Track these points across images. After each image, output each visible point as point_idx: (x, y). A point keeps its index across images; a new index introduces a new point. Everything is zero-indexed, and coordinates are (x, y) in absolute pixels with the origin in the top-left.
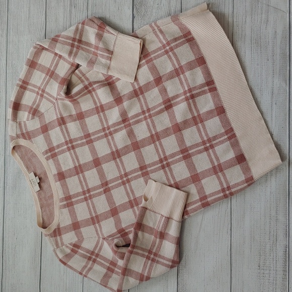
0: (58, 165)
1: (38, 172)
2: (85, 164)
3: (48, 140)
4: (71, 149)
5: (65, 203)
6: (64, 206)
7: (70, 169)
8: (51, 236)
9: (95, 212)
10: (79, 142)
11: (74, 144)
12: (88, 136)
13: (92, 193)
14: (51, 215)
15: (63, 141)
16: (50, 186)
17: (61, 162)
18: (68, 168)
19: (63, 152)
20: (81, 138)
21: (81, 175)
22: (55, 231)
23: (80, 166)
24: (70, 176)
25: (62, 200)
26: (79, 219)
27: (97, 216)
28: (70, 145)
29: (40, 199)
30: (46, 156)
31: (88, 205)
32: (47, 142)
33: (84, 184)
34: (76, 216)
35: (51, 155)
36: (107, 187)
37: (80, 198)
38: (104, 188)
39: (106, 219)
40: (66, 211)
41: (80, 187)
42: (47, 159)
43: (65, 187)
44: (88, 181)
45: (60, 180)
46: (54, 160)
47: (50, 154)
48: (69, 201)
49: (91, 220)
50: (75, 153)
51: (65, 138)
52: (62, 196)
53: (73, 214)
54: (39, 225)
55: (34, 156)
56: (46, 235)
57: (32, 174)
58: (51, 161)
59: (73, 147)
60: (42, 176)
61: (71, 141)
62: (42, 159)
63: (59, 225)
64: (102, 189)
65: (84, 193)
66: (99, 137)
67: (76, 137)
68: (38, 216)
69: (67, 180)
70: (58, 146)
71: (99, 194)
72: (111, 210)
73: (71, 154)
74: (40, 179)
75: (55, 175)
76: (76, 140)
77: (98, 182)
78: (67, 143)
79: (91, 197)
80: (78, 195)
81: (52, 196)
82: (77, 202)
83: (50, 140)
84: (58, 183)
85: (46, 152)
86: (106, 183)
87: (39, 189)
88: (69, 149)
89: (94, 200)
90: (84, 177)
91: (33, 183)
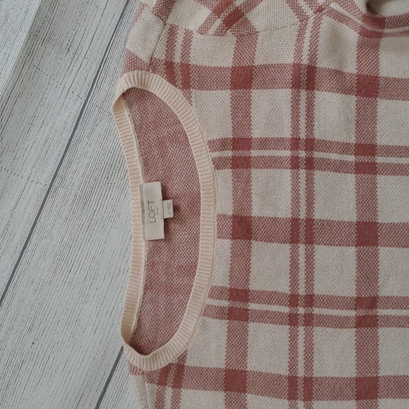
0: (243, 193)
1: (176, 188)
2: (329, 224)
3: (241, 112)
4: (302, 164)
5: (225, 303)
6: (220, 313)
7: (275, 220)
8: (150, 377)
9: (309, 366)
10: (334, 156)
11: (317, 155)
12: (366, 149)
13: (316, 311)
14: (169, 322)
15: (287, 133)
16: (196, 240)
17: (256, 187)
18: (268, 213)
19: (273, 163)
20: (344, 148)
21: (302, 248)
22: (166, 370)
23: (310, 221)
24: (269, 239)
25: (216, 293)
26: (253, 365)
27: (308, 381)
28: (302, 154)
29: (151, 265)
30: (216, 154)
31: (293, 338)
32: (234, 116)
33: (302, 275)
34: (245, 355)
35: (234, 158)
36: (370, 313)
37: (274, 308)
38: (362, 312)
39: (335, 397)
40: (219, 327)
41: (286, 280)
42: (219, 164)
43: (241, 263)
44: (318, 272)
45: (235, 236)
46: (236, 176)
47: (229, 154)
48: (238, 305)
49: (286, 383)
50: (310, 181)
51: (295, 127)
52: (221, 278)
53: (237, 343)
54: (125, 335)
56: (134, 370)
57: (157, 187)
58: (227, 173)
59: (310, 164)
60: (183, 205)
61: (311, 144)
62: (203, 160)
63: (183, 358)
64: (352, 313)
65: (293, 300)
66: (400, 166)
67: (329, 138)
68: (129, 307)
69: (256, 245)
70: (265, 143)
71: (340, 323)
72: (357, 379)
73: (295, 179)
74: (176, 209)
75: (221, 217)
76: (327, 146)
77: (347, 287)
78: (295, 143)
79: (309, 321)
80: (271, 297)
81: (190, 270)
82: (263, 317)
83: (248, 116)
84: (227, 243)
85: (223, 144)
86: (373, 302)
87: (163, 237)
88: (295, 164)
89: (319, 332)
90: (310, 258)
91: (147, 212)
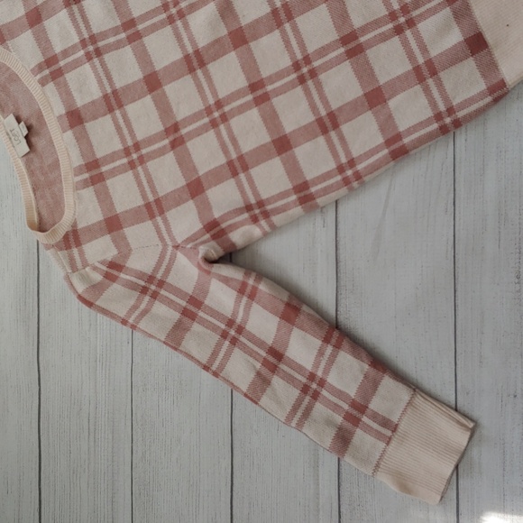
0: (66, 94)
1: (24, 114)
2: (128, 87)
3: (43, 41)
4: (94, 56)
5: (86, 176)
6: (85, 184)
7: (93, 102)
8: (58, 246)
9: (154, 191)
10: (112, 40)
11: (100, 44)
12: (129, 24)
13: (144, 151)
14: (58, 205)
15: (76, 40)
16: (51, 142)
17: (73, 86)
18: (88, 100)
19: (76, 64)
20: (115, 31)
21: (118, 113)
22: (66, 237)
23: (115, 92)
24: (95, 118)
25: (78, 171)
26: (120, 209)
27: (158, 201)
28: (91, 48)
29: (31, 173)
30: (39, 77)
31: (137, 177)
32: (39, 45)
33: (125, 131)
34: (112, 204)
35: (51, 73)
36: (177, 135)
37: (118, 163)
38: (171, 138)
39: (178, 204)
40: (89, 193)
41: (117, 140)
42: (43, 82)
43: (83, 141)
44: (135, 126)
45: (72, 126)
46: (57, 85)
47: (47, 72)
48: (95, 172)
49: (145, 210)
50: (103, 64)
51: (79, 32)
52: (78, 160)
53: (104, 198)
54: (31, 226)
55: (14, 78)
56: (48, 247)
57: (11, 118)
58: (51, 86)
59: (98, 53)
60: (33, 122)
61: (93, 39)
62: (31, 83)
63: (74, 225)
64: (166, 142)
65: (127, 152)
66: (154, 24)
67: (103, 29)
68: (29, 209)
69: (89, 126)
70: (66, 53)
71: (161, 152)
72: (188, 185)
73: (94, 67)
74: (29, 128)
75: (60, 117)
76: (104, 35)
77: (157, 126)
78: (83, 43)
79: (142, 160)
80: (112, 157)
81: (56, 165)
82: (113, 173)
83: (48, 41)
84: (70, 133)
85: (40, 68)
86: (175, 128)
87: (27, 149)
88: (89, 57)
89: (151, 165)
90: (125, 116)
91: (13, 138)
